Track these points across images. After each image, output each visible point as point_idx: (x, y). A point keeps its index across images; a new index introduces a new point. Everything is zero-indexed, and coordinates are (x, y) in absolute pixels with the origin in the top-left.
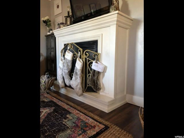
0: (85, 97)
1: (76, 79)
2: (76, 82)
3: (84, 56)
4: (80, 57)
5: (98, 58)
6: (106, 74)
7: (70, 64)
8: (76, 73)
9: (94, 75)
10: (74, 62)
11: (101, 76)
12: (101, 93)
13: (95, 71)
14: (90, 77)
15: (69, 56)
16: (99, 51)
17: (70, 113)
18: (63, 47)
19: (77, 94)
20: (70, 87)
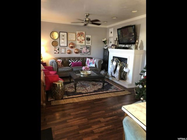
0: (120, 82)
1: (117, 74)
2: (117, 75)
3: (121, 65)
4: (119, 65)
5: (127, 66)
6: (129, 73)
7: (115, 67)
8: (117, 71)
9: (124, 73)
10: (116, 66)
11: (127, 74)
12: (127, 81)
13: (124, 71)
14: (122, 73)
15: (115, 63)
16: (128, 63)
17: (113, 86)
18: (112, 59)
19: (117, 80)
20: (114, 77)
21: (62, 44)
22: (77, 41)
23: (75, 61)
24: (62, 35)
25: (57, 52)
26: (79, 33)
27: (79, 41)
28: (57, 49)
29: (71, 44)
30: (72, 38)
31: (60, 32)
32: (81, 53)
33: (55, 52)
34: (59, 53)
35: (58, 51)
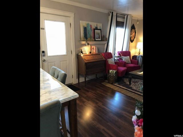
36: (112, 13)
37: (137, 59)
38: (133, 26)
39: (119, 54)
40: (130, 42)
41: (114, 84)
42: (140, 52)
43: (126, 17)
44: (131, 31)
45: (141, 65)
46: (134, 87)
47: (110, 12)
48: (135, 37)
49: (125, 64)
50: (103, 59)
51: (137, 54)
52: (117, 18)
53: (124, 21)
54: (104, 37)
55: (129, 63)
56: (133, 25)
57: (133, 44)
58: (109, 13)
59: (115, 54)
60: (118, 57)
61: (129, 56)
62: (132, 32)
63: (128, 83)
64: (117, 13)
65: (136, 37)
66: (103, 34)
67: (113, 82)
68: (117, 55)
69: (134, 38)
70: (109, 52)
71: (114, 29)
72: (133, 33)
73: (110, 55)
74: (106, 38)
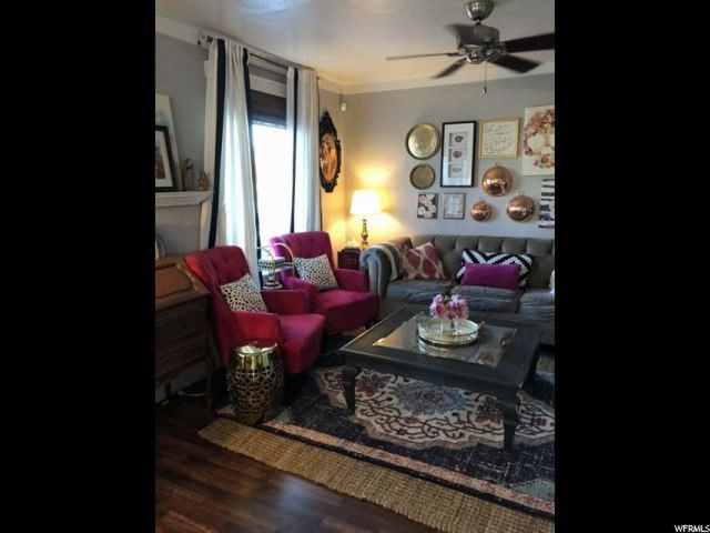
21: (450, 175)
22: (525, 157)
23: (487, 258)
24: (451, 134)
25: (429, 214)
26: (538, 114)
27: (534, 158)
28: (427, 201)
29: (490, 175)
30: (501, 146)
31: (444, 124)
32: (541, 217)
33: (422, 211)
34: (435, 216)
35: (432, 209)
36: (221, 44)
37: (362, 264)
38: (323, 118)
39: (281, 251)
40: (323, 190)
41: (269, 424)
42: (365, 229)
43: (290, 74)
44: (321, 142)
45: (379, 294)
46: (372, 420)
47: (210, 40)
48: (338, 171)
49: (311, 298)
50: (196, 288)
51: (356, 244)
52: (251, 76)
53: (285, 92)
54: (187, 167)
55: (332, 289)
56: (327, 114)
57: (333, 200)
58: (203, 41)
59: (259, 252)
60: (277, 264)
61: (325, 256)
62: (326, 147)
63: (341, 398)
64: (245, 50)
65: (342, 168)
66: (179, 152)
67: (263, 416)
68: (270, 255)
69: (334, 171)
70: (230, 242)
71: (242, 129)
72: (330, 149)
73: (233, 263)
74: (203, 177)
